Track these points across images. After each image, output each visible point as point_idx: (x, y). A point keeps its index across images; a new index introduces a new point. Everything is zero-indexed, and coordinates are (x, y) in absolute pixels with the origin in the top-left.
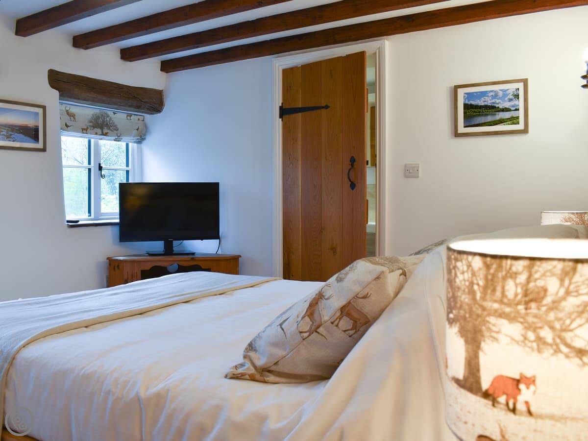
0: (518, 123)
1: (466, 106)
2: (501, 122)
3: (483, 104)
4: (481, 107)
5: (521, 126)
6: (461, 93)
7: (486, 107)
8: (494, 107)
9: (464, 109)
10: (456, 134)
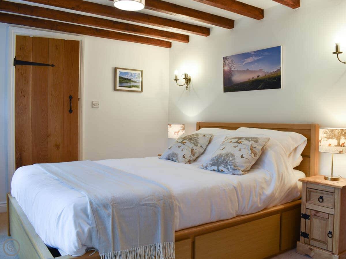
0: (139, 88)
1: (120, 78)
2: (133, 86)
3: (126, 78)
4: (126, 79)
5: (140, 89)
6: (118, 71)
7: (128, 79)
8: (130, 80)
9: (119, 79)
10: (115, 89)
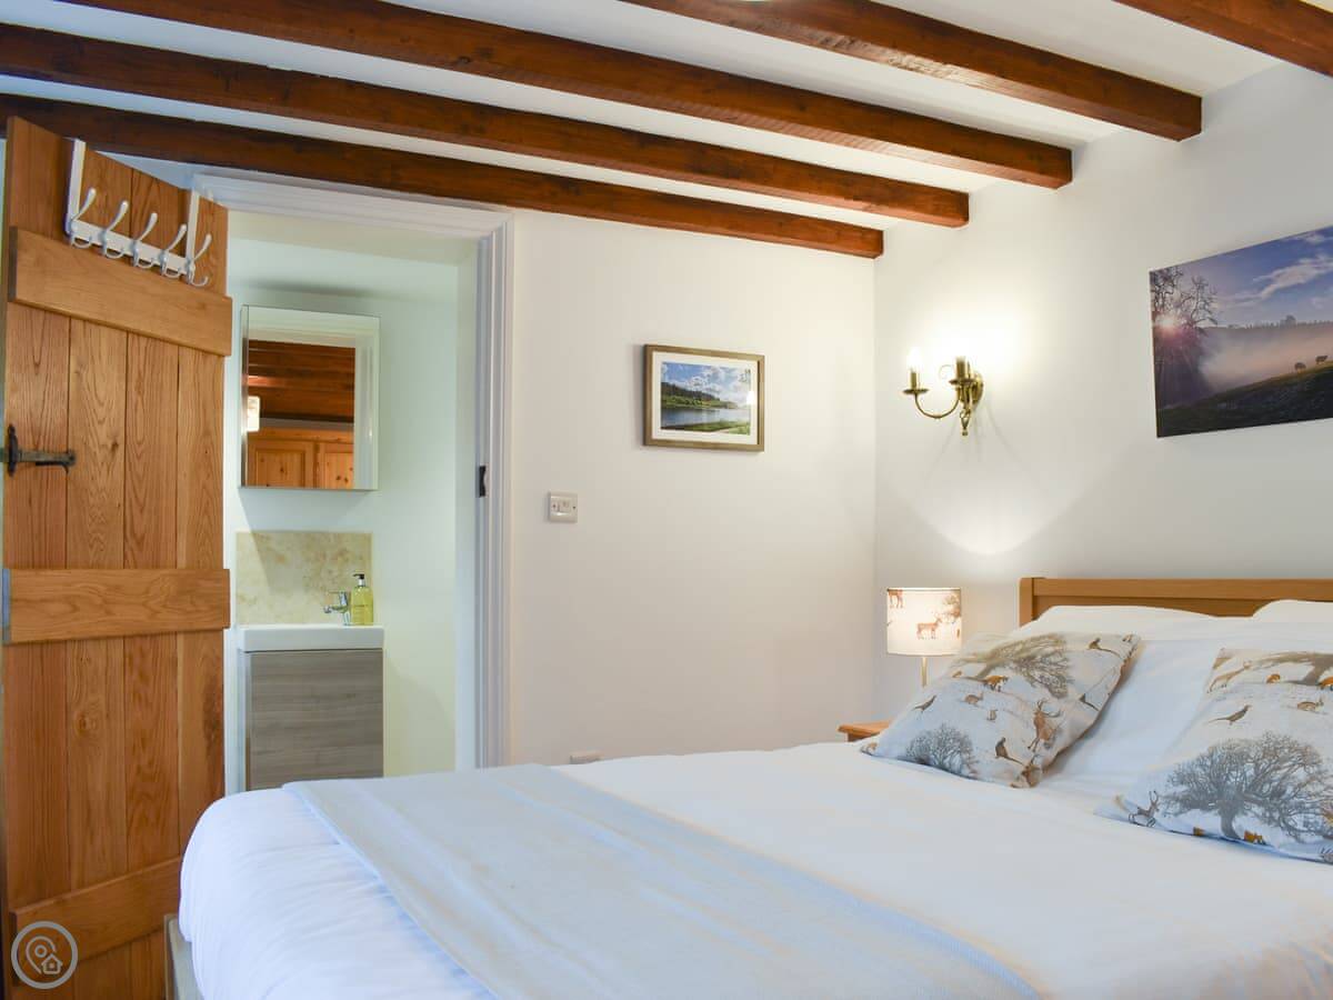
0: (748, 432)
1: (668, 390)
2: (713, 428)
3: (694, 389)
4: (691, 394)
5: (751, 439)
6: (658, 359)
7: (698, 395)
8: (710, 398)
9: (662, 393)
10: (646, 439)
